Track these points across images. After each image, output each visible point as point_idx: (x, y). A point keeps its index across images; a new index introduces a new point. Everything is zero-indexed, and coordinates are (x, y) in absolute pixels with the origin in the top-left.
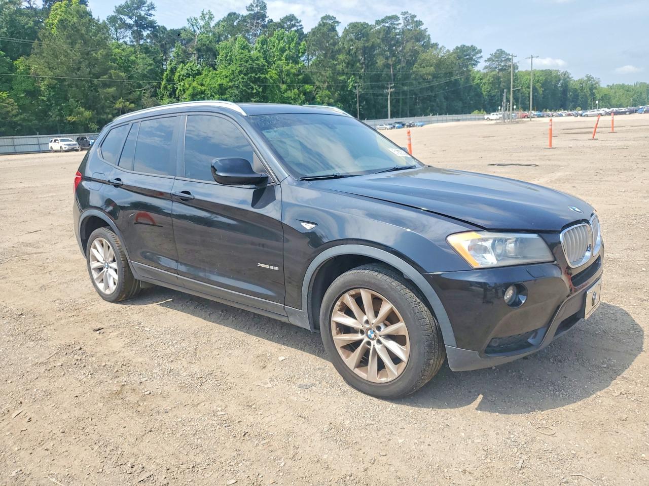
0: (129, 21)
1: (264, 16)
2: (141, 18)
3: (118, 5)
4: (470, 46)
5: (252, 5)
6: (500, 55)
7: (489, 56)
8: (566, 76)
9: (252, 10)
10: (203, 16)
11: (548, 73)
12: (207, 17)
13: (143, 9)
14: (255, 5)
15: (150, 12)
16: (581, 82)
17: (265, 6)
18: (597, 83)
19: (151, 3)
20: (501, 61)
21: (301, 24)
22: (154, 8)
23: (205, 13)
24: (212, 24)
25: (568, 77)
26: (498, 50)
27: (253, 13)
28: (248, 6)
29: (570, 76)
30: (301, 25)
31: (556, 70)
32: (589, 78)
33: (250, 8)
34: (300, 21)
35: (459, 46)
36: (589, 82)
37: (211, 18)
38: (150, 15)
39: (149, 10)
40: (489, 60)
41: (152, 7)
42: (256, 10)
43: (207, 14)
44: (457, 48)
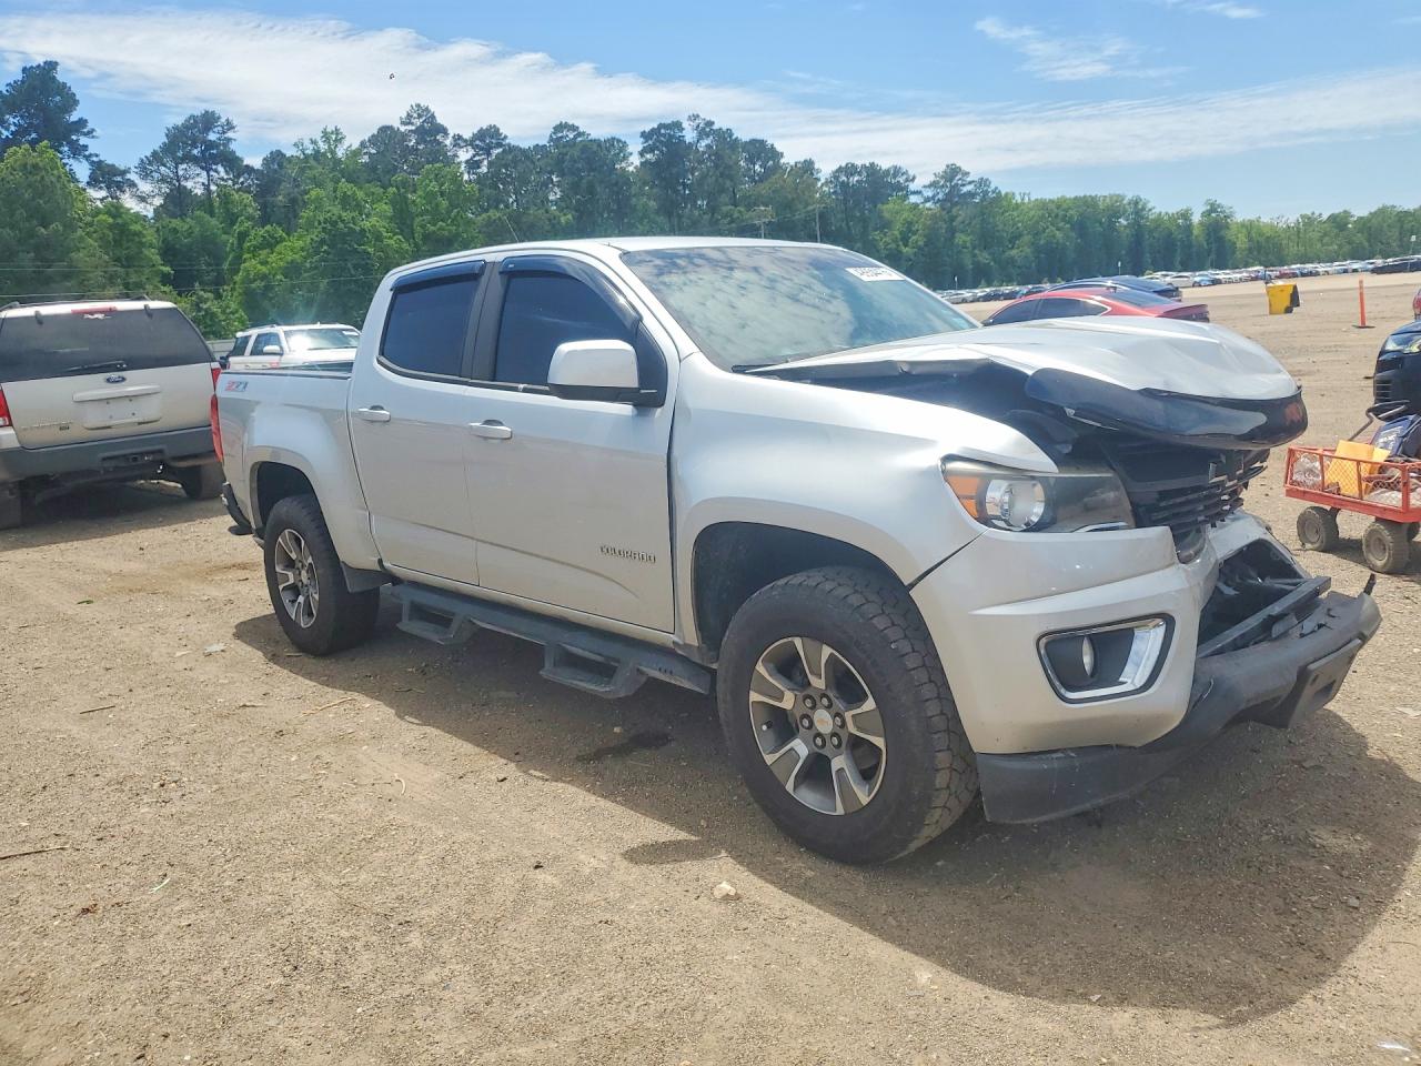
0: (195, 152)
1: (444, 131)
2: (211, 145)
3: (170, 126)
5: (409, 116)
6: (953, 172)
7: (932, 178)
8: (1140, 206)
9: (412, 124)
10: (326, 135)
11: (1088, 203)
12: (334, 137)
13: (216, 130)
14: (415, 115)
15: (226, 135)
16: (1186, 215)
17: (433, 117)
19: (227, 120)
20: (957, 186)
21: (507, 141)
22: (234, 128)
23: (329, 130)
24: (340, 153)
25: (1143, 209)
26: (948, 166)
27: (413, 128)
28: (404, 115)
29: (1149, 206)
30: (509, 145)
31: (1118, 196)
32: (1213, 208)
33: (407, 121)
34: (506, 137)
36: (1213, 215)
37: (339, 141)
38: (229, 140)
39: (224, 133)
40: (933, 185)
41: (230, 126)
42: (418, 122)
43: (332, 133)
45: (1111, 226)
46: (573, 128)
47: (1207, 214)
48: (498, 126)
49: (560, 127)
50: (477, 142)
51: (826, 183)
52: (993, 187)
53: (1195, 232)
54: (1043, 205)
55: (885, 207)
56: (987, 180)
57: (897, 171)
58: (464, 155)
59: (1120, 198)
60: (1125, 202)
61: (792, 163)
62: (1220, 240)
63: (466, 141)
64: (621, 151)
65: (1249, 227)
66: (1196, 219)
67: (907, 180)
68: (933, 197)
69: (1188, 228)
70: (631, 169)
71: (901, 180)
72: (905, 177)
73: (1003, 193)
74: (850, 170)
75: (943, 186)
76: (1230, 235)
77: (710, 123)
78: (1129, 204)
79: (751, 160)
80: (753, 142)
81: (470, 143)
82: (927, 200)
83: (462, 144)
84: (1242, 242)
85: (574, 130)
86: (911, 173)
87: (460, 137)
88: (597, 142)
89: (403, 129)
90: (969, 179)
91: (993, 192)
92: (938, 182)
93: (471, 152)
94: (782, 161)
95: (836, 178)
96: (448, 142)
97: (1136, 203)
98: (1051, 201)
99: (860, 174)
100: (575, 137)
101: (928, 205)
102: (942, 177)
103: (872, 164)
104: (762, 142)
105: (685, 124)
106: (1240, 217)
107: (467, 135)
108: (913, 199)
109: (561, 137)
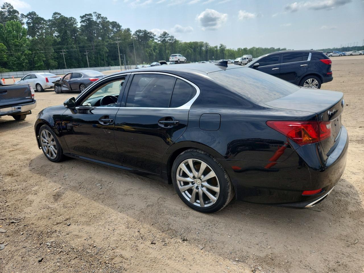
1: (18, 12)
4: (144, 30)
6: (165, 34)
7: (160, 35)
8: (207, 45)
9: (5, 9)
11: (196, 43)
14: (6, 6)
16: (216, 47)
17: (11, 7)
18: (225, 48)
20: (166, 38)
25: (208, 45)
26: (164, 32)
29: (209, 45)
31: (202, 42)
32: (222, 46)
33: (3, 7)
34: (38, 15)
35: (138, 30)
36: (222, 47)
40: (160, 37)
42: (7, 8)
44: (137, 31)
45: (201, 49)
46: (59, 14)
47: (220, 47)
48: (35, 12)
49: (55, 14)
50: (29, 16)
51: (134, 35)
52: (174, 38)
53: (218, 51)
54: (186, 43)
55: (149, 42)
56: (173, 36)
57: (151, 33)
58: (25, 20)
59: (203, 42)
60: (204, 43)
61: (124, 29)
62: (223, 53)
63: (25, 16)
64: (74, 21)
65: (229, 51)
66: (218, 48)
67: (154, 36)
68: (161, 40)
69: (217, 50)
70: (78, 27)
71: (152, 35)
72: (153, 35)
73: (177, 40)
74: (140, 31)
75: (162, 38)
76: (225, 52)
77: (100, 15)
78: (205, 44)
79: (113, 27)
80: (113, 22)
81: (26, 16)
82: (159, 41)
83: (25, 17)
84: (227, 54)
85: (60, 15)
86: (155, 34)
87: (22, 15)
88: (67, 18)
89: (3, 10)
90: (169, 36)
91: (175, 39)
92: (161, 36)
93: (27, 19)
94: (122, 28)
95: (136, 33)
96: (19, 16)
97: (206, 44)
98: (188, 43)
99: (142, 33)
100: (60, 17)
101: (159, 42)
102: (162, 35)
103: (145, 30)
104: (116, 22)
105: (93, 14)
106: (227, 48)
107: (25, 14)
108: (155, 41)
109: (56, 17)
